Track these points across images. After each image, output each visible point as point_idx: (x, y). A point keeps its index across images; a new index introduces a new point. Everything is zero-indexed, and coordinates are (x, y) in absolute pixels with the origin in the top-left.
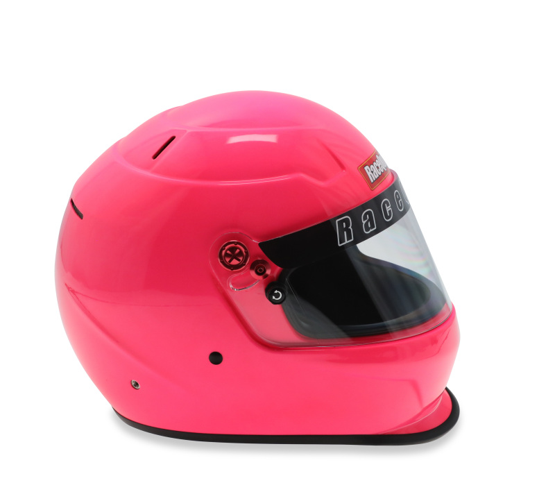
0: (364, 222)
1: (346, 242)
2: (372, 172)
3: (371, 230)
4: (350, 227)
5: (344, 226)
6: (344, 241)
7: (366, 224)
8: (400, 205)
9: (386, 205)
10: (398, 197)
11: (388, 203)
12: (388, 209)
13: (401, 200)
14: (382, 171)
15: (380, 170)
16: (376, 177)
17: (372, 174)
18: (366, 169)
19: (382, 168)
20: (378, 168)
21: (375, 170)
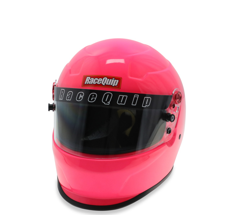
0: (68, 95)
2: (90, 80)
3: (68, 100)
5: (62, 93)
7: (68, 96)
8: (92, 100)
9: (81, 94)
10: (93, 96)
11: (82, 95)
12: (81, 96)
13: (96, 98)
14: (98, 83)
15: (96, 82)
16: (90, 83)
17: (88, 81)
18: (88, 78)
19: (100, 83)
20: (96, 81)
21: (92, 81)
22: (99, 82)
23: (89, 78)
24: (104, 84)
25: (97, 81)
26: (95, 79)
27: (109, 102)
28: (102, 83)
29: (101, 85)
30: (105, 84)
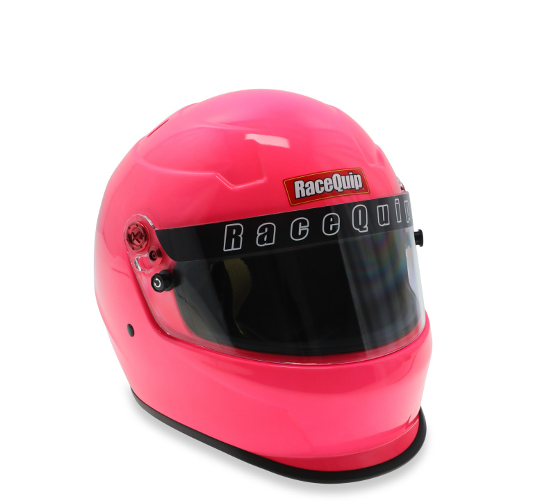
0: (260, 234)
1: (233, 249)
2: (305, 188)
4: (240, 236)
5: (234, 233)
6: (231, 248)
7: (262, 237)
8: (331, 229)
9: (300, 224)
10: (331, 220)
11: (304, 223)
12: (301, 228)
13: (339, 224)
14: (327, 190)
15: (322, 188)
16: (308, 194)
17: (303, 190)
18: (296, 183)
19: (331, 188)
20: (321, 186)
21: (312, 187)
22: (329, 186)
23: (302, 182)
24: (340, 190)
25: (323, 185)
26: (317, 182)
27: (366, 226)
28: (336, 188)
29: (334, 192)
30: (342, 188)
